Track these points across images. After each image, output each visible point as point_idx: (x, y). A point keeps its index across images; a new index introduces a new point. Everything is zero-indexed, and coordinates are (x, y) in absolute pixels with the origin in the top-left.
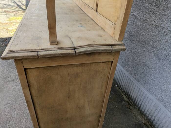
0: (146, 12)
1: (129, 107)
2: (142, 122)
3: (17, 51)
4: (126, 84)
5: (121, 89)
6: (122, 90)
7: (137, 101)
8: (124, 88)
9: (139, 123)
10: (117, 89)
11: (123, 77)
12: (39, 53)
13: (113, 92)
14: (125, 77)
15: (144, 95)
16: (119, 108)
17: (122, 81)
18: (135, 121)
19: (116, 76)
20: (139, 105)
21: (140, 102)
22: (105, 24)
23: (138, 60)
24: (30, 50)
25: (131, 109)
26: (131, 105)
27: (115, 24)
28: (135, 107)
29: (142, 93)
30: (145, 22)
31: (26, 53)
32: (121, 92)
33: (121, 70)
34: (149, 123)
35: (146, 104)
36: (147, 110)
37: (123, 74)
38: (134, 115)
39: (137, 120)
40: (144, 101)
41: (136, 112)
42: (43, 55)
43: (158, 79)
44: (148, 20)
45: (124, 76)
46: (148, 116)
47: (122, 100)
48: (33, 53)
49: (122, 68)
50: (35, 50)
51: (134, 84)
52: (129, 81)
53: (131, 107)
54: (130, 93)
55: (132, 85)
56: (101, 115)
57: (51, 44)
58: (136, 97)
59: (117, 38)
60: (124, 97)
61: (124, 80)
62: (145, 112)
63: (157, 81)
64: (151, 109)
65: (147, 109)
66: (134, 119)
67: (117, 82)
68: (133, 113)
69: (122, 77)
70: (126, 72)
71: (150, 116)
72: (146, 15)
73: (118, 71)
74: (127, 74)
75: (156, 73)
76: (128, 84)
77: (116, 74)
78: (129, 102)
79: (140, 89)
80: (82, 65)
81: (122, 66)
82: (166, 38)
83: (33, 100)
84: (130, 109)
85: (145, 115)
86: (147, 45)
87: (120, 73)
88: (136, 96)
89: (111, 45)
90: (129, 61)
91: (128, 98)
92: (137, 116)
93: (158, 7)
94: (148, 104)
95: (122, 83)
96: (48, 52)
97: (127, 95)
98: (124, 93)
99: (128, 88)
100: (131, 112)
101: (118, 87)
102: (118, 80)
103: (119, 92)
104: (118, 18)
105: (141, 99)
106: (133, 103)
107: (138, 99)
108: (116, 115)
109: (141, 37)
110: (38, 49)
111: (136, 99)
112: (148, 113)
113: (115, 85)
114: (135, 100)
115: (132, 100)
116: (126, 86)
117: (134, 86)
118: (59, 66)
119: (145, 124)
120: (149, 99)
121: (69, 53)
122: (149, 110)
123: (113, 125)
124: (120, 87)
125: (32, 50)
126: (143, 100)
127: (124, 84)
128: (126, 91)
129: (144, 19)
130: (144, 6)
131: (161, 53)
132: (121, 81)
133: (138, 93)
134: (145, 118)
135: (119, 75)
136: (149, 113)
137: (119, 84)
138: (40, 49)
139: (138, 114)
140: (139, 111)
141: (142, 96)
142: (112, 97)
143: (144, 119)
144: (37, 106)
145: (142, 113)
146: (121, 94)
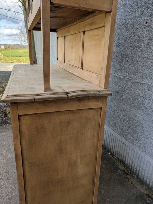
0: (127, 72)
1: (126, 177)
2: (144, 193)
3: (15, 96)
4: (119, 149)
5: (114, 156)
6: (116, 158)
7: (134, 168)
8: (117, 155)
9: (141, 194)
10: (110, 157)
11: (115, 142)
12: (35, 97)
13: (106, 161)
14: (117, 142)
15: (140, 158)
16: (115, 179)
17: (115, 146)
18: (135, 192)
19: (107, 142)
20: (137, 172)
21: (137, 168)
22: (91, 77)
23: (128, 119)
24: (27, 95)
25: (129, 179)
26: (128, 174)
27: (100, 75)
28: (133, 175)
29: (138, 156)
30: (128, 81)
31: (24, 97)
32: (115, 160)
33: (112, 134)
34: (152, 193)
35: (144, 168)
36: (146, 177)
37: (115, 138)
38: (134, 186)
39: (138, 191)
40: (142, 166)
41: (135, 182)
42: (39, 99)
43: (150, 136)
44: (130, 79)
45: (115, 140)
46: (149, 184)
47: (118, 169)
48: (30, 97)
49: (113, 131)
50: (32, 94)
51: (128, 147)
52: (122, 144)
53: (129, 177)
54: (125, 159)
55: (125, 150)
56: (95, 175)
57: (45, 90)
58: (132, 163)
59: (103, 86)
60: (119, 166)
61: (117, 145)
62: (145, 179)
63: (150, 138)
64: (151, 173)
65: (146, 175)
66: (134, 190)
67: (110, 149)
68: (132, 183)
69: (113, 142)
70: (118, 135)
71: (151, 183)
72: (127, 74)
73: (109, 135)
74: (119, 137)
75: (147, 130)
76: (121, 149)
77: (107, 140)
78: (126, 171)
79: (134, 151)
80: (73, 112)
81: (112, 129)
82: (149, 93)
83: (22, 154)
84: (127, 178)
85: (146, 184)
86: (133, 103)
87: (111, 138)
88: (132, 161)
89: (99, 91)
90: (119, 122)
91: (124, 167)
92: (137, 186)
93: (137, 67)
94: (146, 168)
95: (115, 149)
96: (43, 96)
97: (122, 163)
98: (118, 161)
99: (122, 153)
100: (129, 182)
101: (111, 155)
102: (110, 147)
103: (113, 160)
104: (102, 69)
105: (138, 164)
106: (130, 172)
107: (135, 164)
108: (113, 186)
109: (126, 95)
110: (34, 94)
111: (132, 165)
112: (148, 180)
113: (108, 153)
114: (132, 167)
115: (128, 167)
116: (120, 151)
117: (128, 149)
118: (51, 112)
119: (148, 195)
120: (146, 162)
121: (62, 97)
122: (149, 176)
123: (110, 200)
124: (113, 155)
125: (28, 95)
126: (140, 164)
127: (118, 150)
128: (120, 158)
129: (126, 78)
130: (124, 67)
131: (148, 108)
132: (113, 147)
133: (133, 158)
134: (146, 187)
135: (111, 140)
136: (150, 180)
137: (111, 151)
138: (36, 94)
139: (138, 184)
140: (139, 180)
141: (138, 160)
142: (105, 166)
143: (146, 189)
144: (26, 162)
145: (142, 182)
146: (116, 163)
